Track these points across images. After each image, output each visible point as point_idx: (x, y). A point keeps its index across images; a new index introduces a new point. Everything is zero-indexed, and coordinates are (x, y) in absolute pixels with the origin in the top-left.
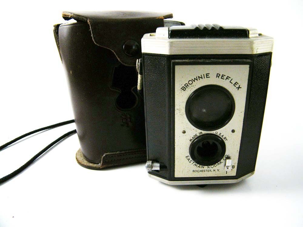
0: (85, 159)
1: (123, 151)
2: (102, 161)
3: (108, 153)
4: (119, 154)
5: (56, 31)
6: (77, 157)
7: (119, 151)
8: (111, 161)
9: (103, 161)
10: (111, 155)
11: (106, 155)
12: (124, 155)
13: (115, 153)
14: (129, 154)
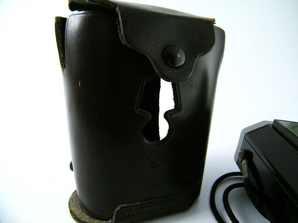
0: (86, 213)
1: (144, 201)
2: (114, 217)
3: (124, 205)
4: (139, 205)
5: (58, 25)
6: (72, 209)
7: (139, 201)
8: (128, 215)
9: (116, 217)
10: (129, 207)
11: (121, 208)
12: (146, 206)
13: (133, 204)
14: (153, 205)
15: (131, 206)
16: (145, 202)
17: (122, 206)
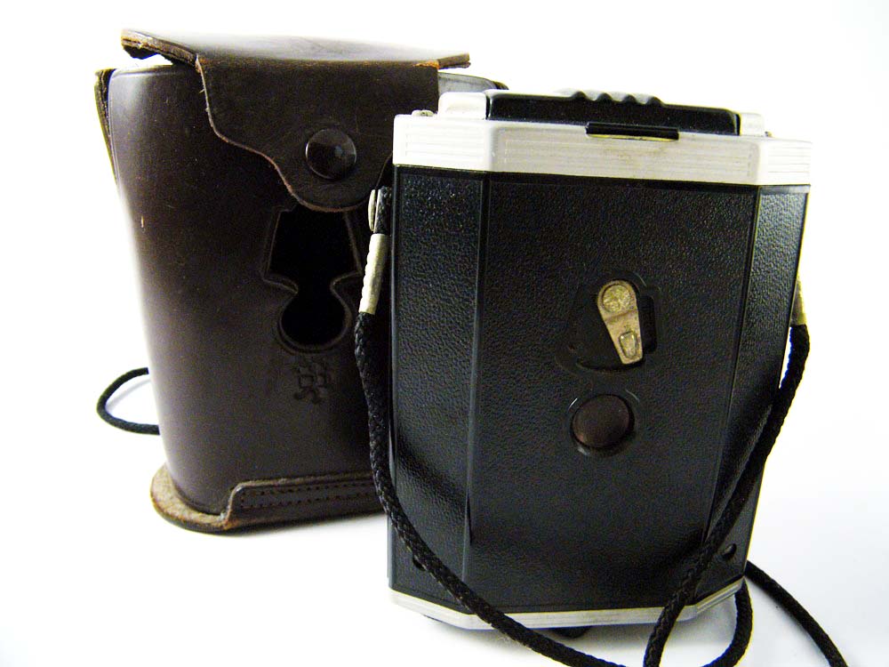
0: (179, 498)
1: (298, 477)
2: (229, 507)
3: (250, 483)
4: (284, 486)
7: (285, 477)
8: (259, 506)
9: (232, 509)
10: (261, 487)
11: (244, 489)
12: (299, 490)
13: (271, 483)
14: (318, 488)
15: (267, 487)
16: (298, 480)
17: (245, 484)
